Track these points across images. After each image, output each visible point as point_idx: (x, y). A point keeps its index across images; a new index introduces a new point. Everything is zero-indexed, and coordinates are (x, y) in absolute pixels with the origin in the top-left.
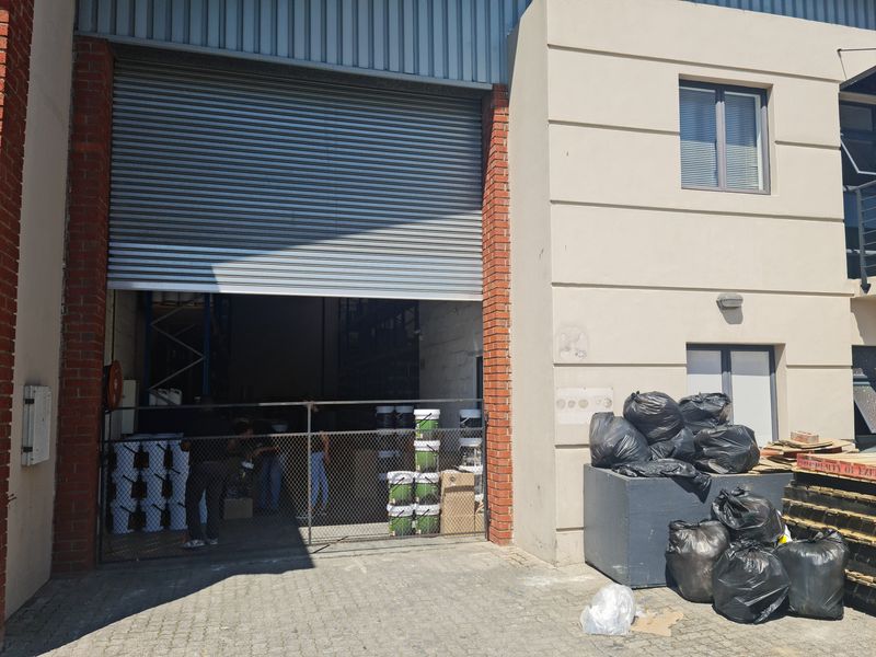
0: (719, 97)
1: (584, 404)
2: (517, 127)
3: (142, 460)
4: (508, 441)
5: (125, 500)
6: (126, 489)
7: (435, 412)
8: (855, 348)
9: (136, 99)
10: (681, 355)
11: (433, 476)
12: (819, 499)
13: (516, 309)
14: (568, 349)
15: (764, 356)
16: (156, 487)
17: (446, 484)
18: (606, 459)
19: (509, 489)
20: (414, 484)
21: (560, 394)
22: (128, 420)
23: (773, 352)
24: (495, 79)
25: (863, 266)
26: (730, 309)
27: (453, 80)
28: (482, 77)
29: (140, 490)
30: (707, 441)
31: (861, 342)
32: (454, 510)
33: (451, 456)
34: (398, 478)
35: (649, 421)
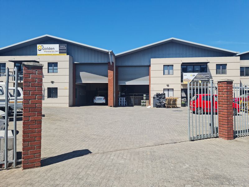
1: (154, 94)
2: (152, 68)
3: (121, 99)
5: (120, 103)
6: (120, 102)
7: (146, 95)
9: (120, 69)
10: (163, 90)
11: (145, 101)
13: (151, 86)
16: (122, 102)
22: (120, 95)
23: (173, 89)
25: (181, 81)
26: (168, 86)
27: (145, 65)
28: (148, 64)
29: (121, 102)
31: (183, 88)
32: (147, 104)
33: (147, 99)
34: (142, 101)
35: (158, 95)
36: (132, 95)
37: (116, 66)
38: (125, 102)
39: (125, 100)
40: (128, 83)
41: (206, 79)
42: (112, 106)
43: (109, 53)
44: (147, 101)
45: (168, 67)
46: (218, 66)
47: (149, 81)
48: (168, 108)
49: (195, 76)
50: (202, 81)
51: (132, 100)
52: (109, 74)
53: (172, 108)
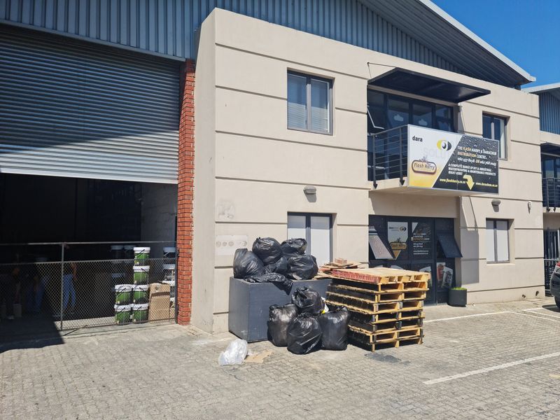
0: (309, 82)
1: (231, 244)
4: (190, 265)
7: (147, 249)
8: (370, 216)
10: (285, 219)
11: (145, 287)
12: (341, 291)
13: (196, 190)
14: (224, 214)
15: (327, 219)
17: (153, 291)
18: (241, 273)
19: (189, 293)
20: (132, 292)
21: (218, 239)
23: (331, 217)
24: (187, 56)
25: (375, 175)
26: (310, 194)
28: (179, 54)
30: (292, 264)
31: (374, 214)
33: (156, 275)
34: (122, 289)
35: (264, 253)
36: (54, 254)
44: (154, 288)
47: (175, 164)
49: (451, 152)
50: (474, 177)
53: (403, 343)
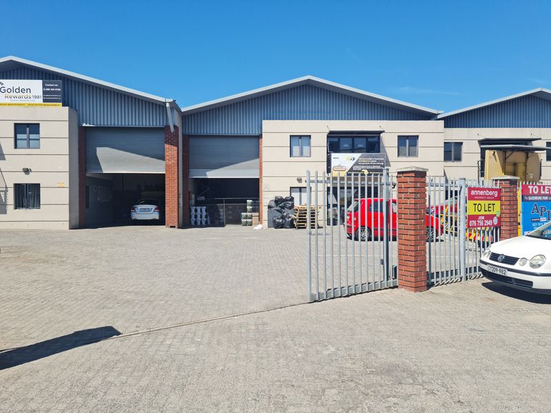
0: (300, 138)
2: (265, 141)
3: (196, 211)
5: (193, 218)
7: (251, 201)
9: (192, 142)
10: (288, 189)
11: (250, 214)
13: (263, 180)
14: (266, 188)
16: (199, 216)
20: (247, 215)
22: (193, 201)
24: (259, 133)
29: (196, 217)
32: (255, 220)
33: (254, 210)
34: (244, 214)
35: (278, 201)
36: (221, 202)
37: (184, 136)
38: (206, 217)
39: (204, 213)
40: (212, 174)
41: (379, 167)
42: (174, 227)
43: (168, 105)
44: (254, 214)
45: (300, 141)
46: (402, 139)
47: (258, 171)
48: (299, 228)
49: (355, 161)
50: (369, 170)
51: (222, 212)
52: (167, 154)
